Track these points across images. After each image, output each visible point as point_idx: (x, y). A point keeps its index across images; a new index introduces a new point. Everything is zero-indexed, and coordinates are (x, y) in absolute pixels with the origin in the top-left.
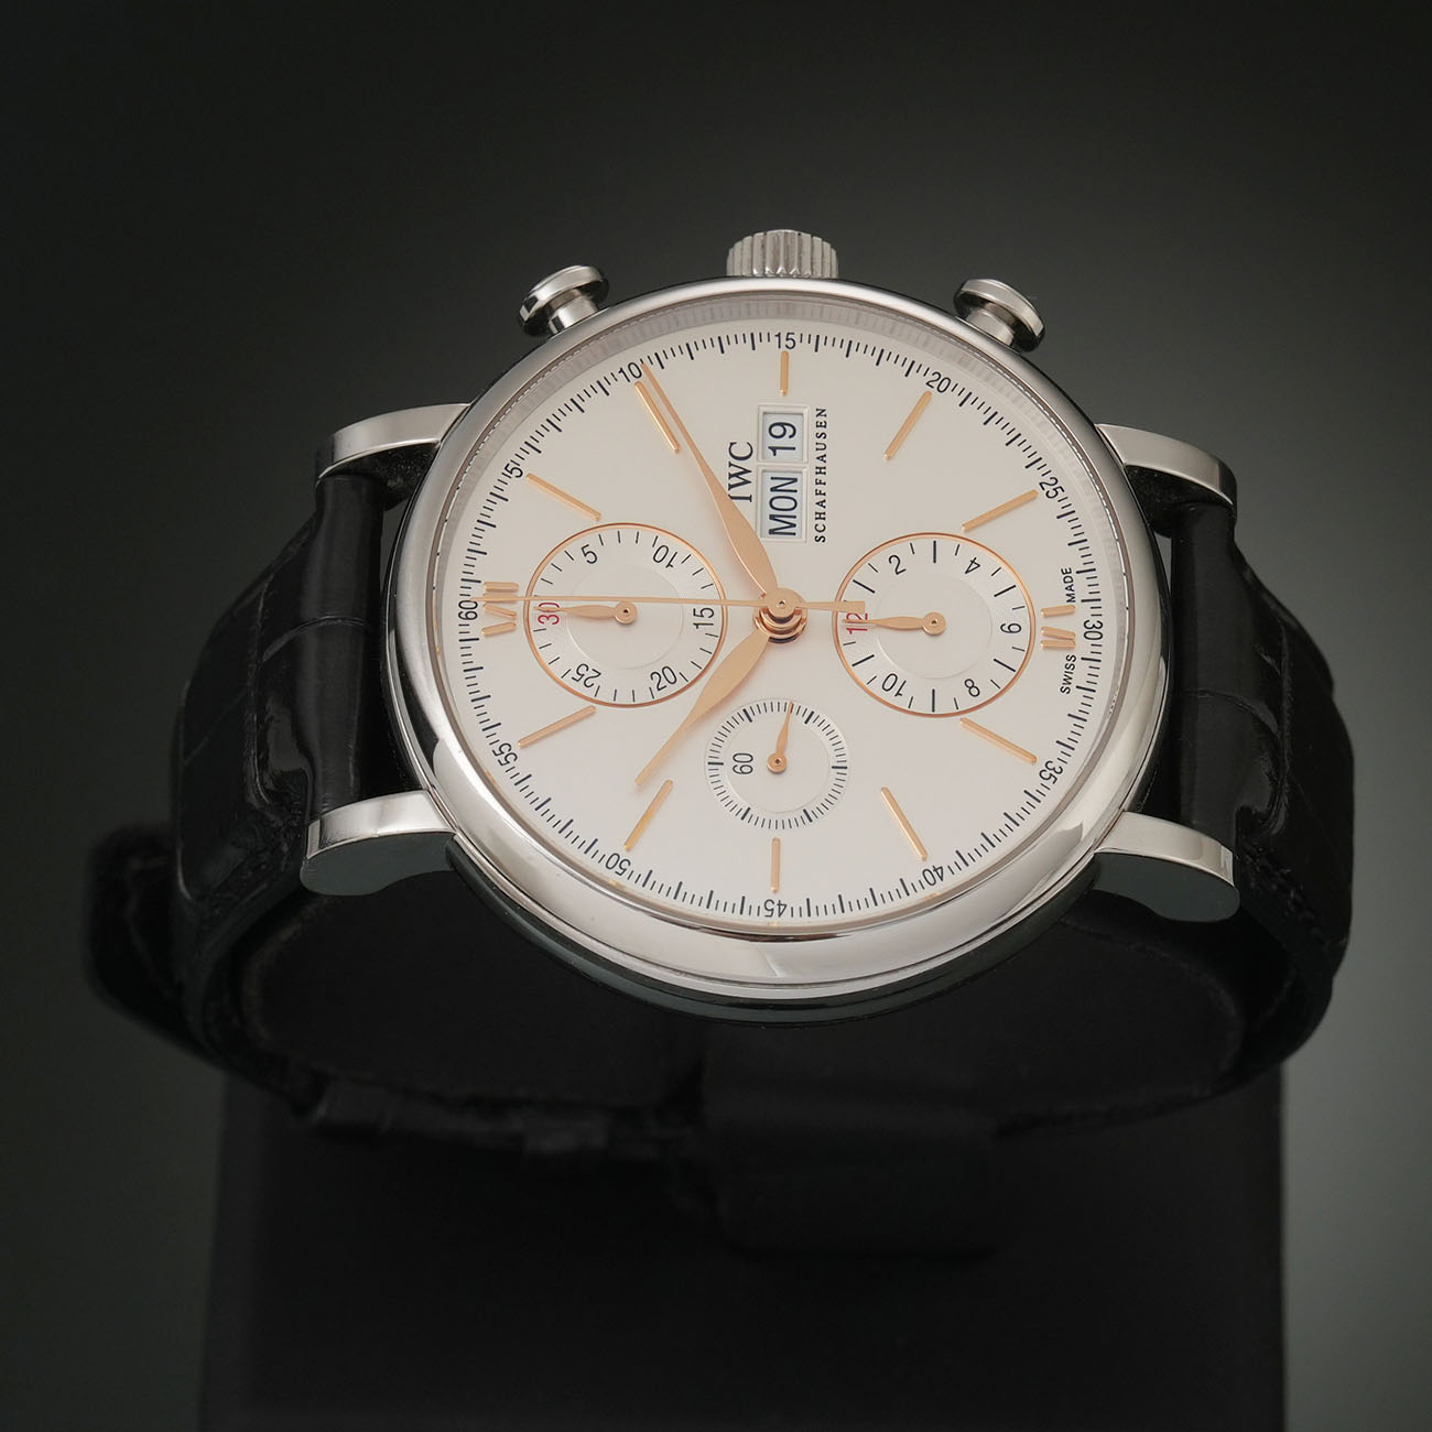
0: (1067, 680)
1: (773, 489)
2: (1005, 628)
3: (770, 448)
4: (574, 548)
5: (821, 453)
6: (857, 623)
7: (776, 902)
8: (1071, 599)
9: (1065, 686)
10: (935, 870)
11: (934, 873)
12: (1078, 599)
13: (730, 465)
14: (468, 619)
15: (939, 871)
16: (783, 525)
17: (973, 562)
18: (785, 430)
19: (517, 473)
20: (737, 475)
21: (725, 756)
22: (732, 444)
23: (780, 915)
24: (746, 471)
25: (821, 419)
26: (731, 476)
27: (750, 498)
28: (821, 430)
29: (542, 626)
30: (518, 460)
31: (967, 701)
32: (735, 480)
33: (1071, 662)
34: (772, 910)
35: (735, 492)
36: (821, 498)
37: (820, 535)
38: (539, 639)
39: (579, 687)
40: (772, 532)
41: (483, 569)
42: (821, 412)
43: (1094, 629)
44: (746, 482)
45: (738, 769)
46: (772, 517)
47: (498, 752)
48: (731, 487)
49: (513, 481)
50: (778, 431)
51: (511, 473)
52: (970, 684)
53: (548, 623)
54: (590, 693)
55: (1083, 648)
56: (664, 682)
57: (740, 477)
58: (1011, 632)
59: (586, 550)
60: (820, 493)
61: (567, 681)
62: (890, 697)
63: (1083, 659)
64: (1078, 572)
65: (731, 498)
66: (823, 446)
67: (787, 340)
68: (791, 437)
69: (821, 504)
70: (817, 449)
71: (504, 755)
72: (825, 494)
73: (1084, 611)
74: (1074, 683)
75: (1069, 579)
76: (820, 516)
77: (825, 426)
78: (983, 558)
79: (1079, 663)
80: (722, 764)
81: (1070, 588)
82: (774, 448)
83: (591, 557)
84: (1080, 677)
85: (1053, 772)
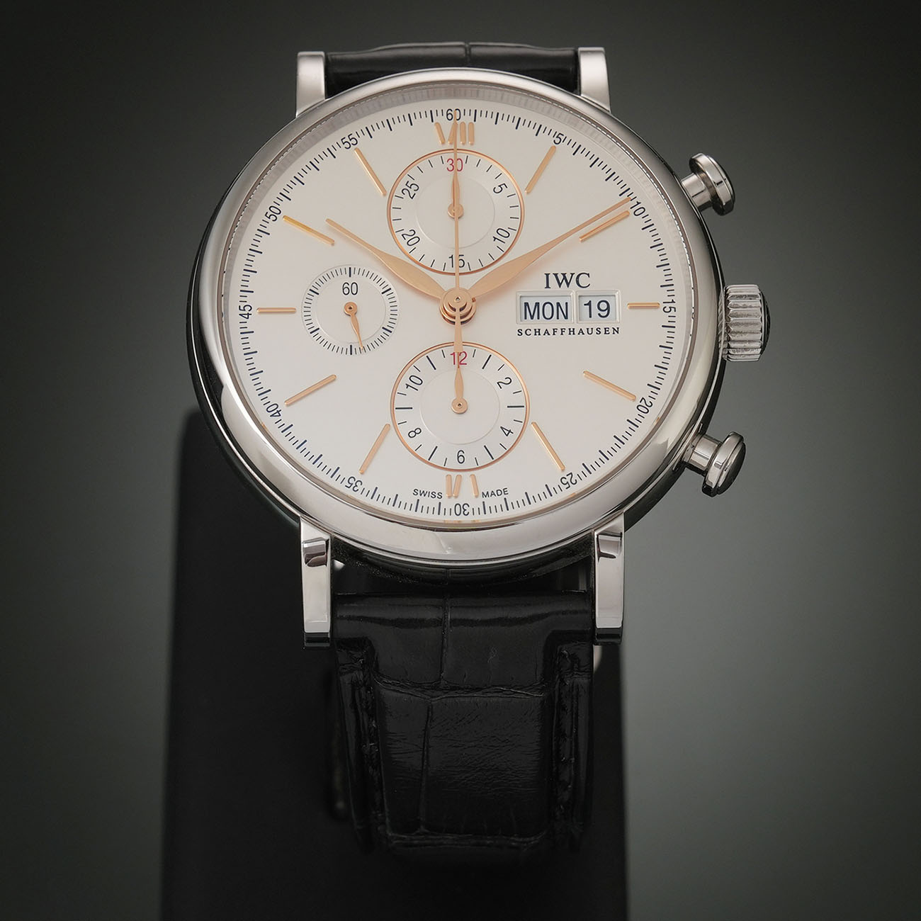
0: (423, 493)
1: (558, 304)
2: (461, 453)
3: (590, 301)
4: (505, 179)
5: (585, 332)
6: (460, 360)
7: (250, 313)
8: (485, 495)
9: (418, 492)
10: (278, 412)
11: (275, 411)
12: (485, 499)
13: (572, 274)
14: (447, 115)
15: (277, 414)
16: (531, 311)
17: (510, 431)
18: (605, 310)
19: (558, 141)
20: (565, 278)
21: (355, 278)
22: (588, 275)
23: (240, 315)
24: (568, 284)
25: (611, 331)
26: (564, 275)
27: (548, 287)
28: (603, 331)
29: (445, 161)
30: (567, 141)
31: (404, 430)
32: (561, 278)
33: (437, 495)
34: (244, 310)
35: (552, 278)
36: (551, 332)
37: (523, 332)
38: (436, 159)
39: (402, 185)
40: (526, 304)
41: (484, 123)
42: (616, 331)
43: (462, 510)
44: (560, 285)
45: (346, 285)
46: (537, 304)
47: (351, 137)
48: (556, 275)
49: (551, 139)
50: (604, 306)
51: (557, 137)
52: (418, 431)
53: (448, 165)
54: (398, 192)
55: (448, 503)
56: (408, 238)
57: (564, 280)
58: (458, 457)
59: (503, 186)
60: (554, 332)
61: (406, 178)
62: (405, 380)
63: (440, 503)
64: (505, 499)
65: (547, 275)
66: (590, 332)
67: (670, 308)
68: (599, 314)
69: (547, 332)
70: (588, 329)
71: (349, 141)
72: (554, 334)
73: (476, 503)
74: (422, 498)
75: (499, 493)
76: (537, 332)
77: (605, 333)
78: (512, 437)
79: (437, 501)
80: (350, 276)
81: (493, 494)
82: (589, 304)
83: (498, 189)
84: (425, 501)
85: (354, 485)
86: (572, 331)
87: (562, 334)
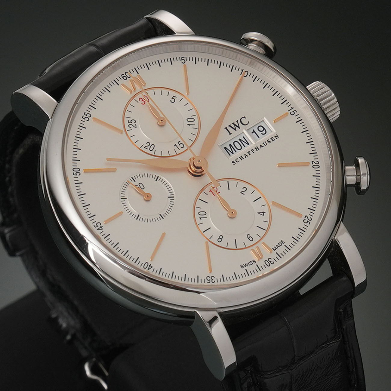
0: (246, 265)
2: (249, 236)
3: (253, 130)
4: (172, 94)
5: (263, 145)
6: (214, 192)
7: (101, 226)
8: (275, 249)
9: (243, 266)
10: (150, 266)
11: (148, 266)
12: (276, 251)
13: (237, 121)
14: (123, 78)
16: (230, 150)
17: (263, 212)
18: (263, 130)
19: (184, 62)
20: (235, 125)
21: (138, 181)
22: (244, 117)
23: (98, 229)
24: (239, 127)
25: (274, 138)
26: (233, 124)
27: (230, 134)
28: (271, 140)
29: (138, 100)
30: (188, 59)
31: (214, 240)
32: (233, 126)
33: (253, 262)
34: (98, 226)
35: (229, 128)
36: (248, 154)
37: (235, 162)
38: (133, 102)
39: (127, 124)
40: (225, 148)
41: (143, 72)
42: (277, 137)
43: (270, 262)
44: (235, 129)
46: (230, 145)
47: (86, 114)
48: (230, 126)
49: (180, 62)
50: (261, 129)
51: (182, 60)
52: (221, 237)
53: (140, 102)
54: (127, 128)
55: (261, 263)
56: (148, 148)
57: (235, 126)
58: (249, 238)
59: (174, 98)
60: (249, 153)
61: (126, 120)
62: (197, 216)
63: (257, 265)
64: (285, 245)
65: (226, 128)
66: (266, 144)
67: (293, 111)
68: (262, 134)
69: (246, 156)
70: (263, 143)
71: (86, 116)
72: (250, 155)
73: (274, 255)
74: (247, 268)
75: (280, 244)
76: (241, 158)
77: (273, 141)
78: (267, 215)
79: (254, 265)
80: (135, 181)
81: (278, 247)
82: (254, 131)
83: (173, 100)
84: (250, 268)
85: (211, 280)
86: (257, 149)
87: (253, 152)
